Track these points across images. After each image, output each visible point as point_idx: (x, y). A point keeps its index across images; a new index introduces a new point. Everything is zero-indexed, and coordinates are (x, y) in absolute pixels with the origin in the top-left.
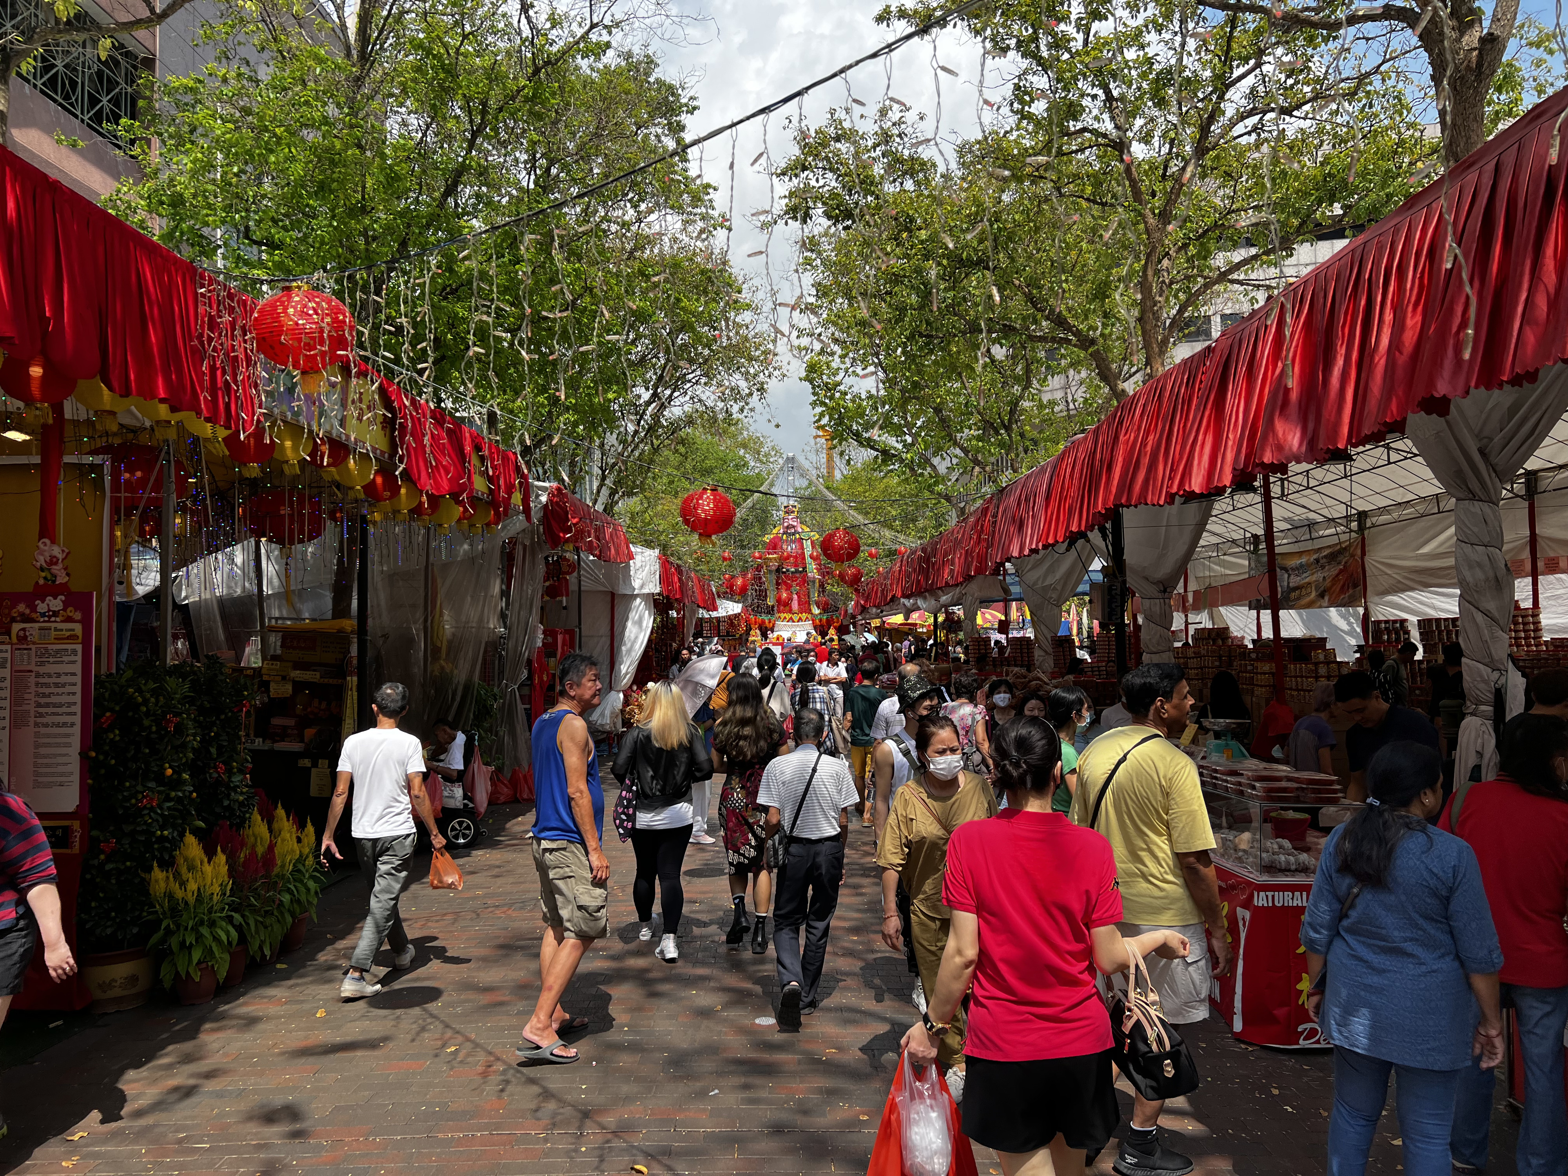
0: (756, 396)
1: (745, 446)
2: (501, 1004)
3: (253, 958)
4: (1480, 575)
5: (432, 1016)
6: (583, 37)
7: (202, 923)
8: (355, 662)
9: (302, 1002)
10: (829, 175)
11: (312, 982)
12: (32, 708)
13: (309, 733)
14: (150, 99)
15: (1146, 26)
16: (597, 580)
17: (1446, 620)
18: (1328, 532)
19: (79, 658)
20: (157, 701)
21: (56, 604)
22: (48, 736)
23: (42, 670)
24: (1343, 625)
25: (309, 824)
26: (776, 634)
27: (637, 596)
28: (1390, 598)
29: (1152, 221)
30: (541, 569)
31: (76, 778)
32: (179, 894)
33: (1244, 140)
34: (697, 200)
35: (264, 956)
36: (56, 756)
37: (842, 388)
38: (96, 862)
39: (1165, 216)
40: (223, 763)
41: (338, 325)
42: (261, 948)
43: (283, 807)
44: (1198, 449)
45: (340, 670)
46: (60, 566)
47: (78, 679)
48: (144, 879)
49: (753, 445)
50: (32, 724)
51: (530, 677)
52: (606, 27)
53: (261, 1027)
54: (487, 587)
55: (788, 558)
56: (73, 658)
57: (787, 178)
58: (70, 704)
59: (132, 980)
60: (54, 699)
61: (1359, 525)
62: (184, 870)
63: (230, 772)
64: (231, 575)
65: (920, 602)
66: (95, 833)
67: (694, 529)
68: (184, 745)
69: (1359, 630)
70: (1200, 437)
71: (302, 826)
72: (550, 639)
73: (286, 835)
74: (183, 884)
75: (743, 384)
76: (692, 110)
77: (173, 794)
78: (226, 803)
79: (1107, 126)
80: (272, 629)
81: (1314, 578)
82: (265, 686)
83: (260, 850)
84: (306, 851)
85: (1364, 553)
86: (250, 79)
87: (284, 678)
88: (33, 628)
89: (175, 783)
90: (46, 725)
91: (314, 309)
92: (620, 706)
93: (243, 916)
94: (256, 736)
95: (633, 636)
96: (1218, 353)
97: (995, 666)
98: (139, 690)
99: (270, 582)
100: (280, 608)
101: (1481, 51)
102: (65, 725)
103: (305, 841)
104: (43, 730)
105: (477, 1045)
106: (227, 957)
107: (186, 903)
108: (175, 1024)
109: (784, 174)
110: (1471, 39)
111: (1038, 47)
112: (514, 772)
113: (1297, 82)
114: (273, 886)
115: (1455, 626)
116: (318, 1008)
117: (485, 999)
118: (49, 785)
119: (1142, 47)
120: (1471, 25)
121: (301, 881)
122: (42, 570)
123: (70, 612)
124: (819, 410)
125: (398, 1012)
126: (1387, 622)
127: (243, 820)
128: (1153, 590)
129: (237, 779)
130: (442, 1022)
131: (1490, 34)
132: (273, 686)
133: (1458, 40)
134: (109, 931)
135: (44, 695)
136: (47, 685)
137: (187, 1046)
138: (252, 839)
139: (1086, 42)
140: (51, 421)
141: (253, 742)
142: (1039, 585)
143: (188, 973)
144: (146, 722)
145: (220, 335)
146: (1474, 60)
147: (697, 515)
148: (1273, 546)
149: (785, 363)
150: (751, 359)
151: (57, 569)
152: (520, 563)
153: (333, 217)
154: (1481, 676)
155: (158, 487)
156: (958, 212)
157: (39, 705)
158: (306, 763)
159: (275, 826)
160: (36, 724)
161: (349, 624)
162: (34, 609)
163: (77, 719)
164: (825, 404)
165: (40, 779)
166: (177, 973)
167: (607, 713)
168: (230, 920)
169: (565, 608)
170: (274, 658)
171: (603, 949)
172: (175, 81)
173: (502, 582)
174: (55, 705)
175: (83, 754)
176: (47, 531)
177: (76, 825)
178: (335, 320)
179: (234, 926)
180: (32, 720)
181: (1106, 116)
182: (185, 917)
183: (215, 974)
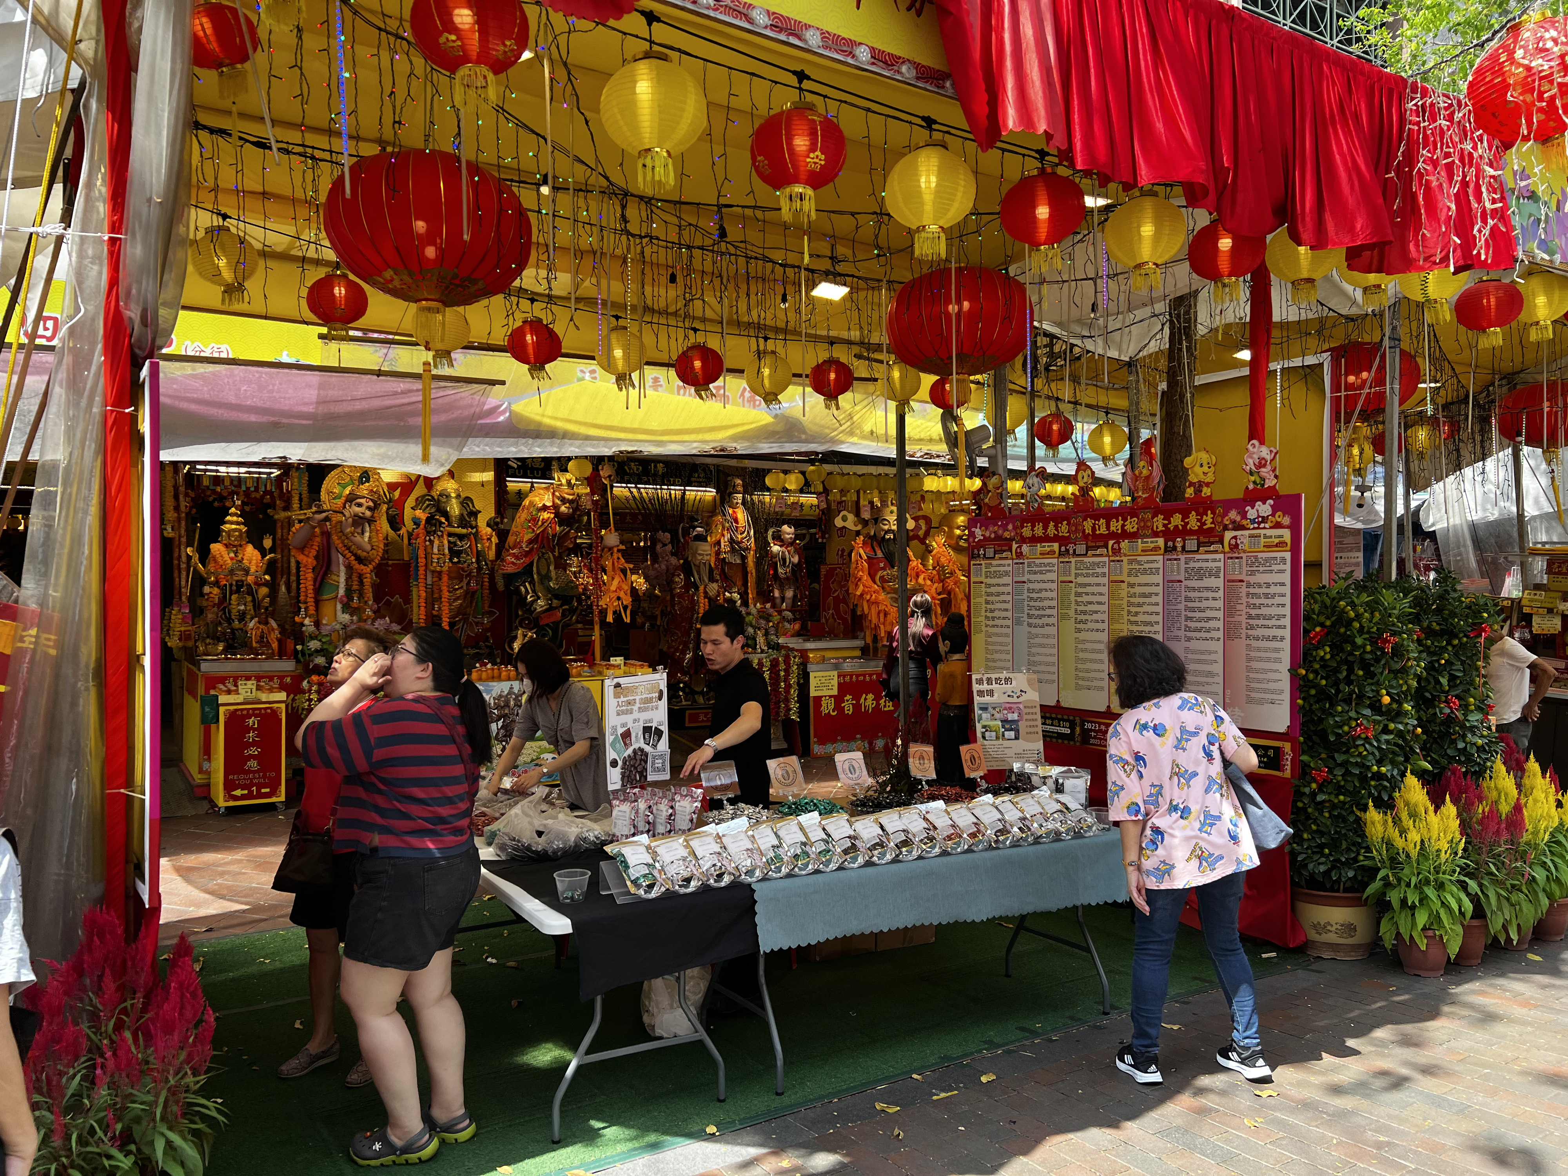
3: (1495, 939)
7: (1427, 882)
12: (1243, 619)
19: (1288, 567)
20: (1372, 617)
21: (1264, 509)
22: (1259, 649)
23: (1252, 579)
31: (1287, 697)
32: (1399, 843)
36: (1266, 671)
38: (1308, 790)
40: (1458, 697)
42: (1505, 927)
43: (1538, 760)
46: (1269, 468)
47: (1287, 590)
48: (1358, 818)
50: (1243, 636)
56: (1282, 567)
58: (1280, 617)
59: (1350, 929)
60: (1264, 611)
62: (1404, 816)
66: (1305, 758)
68: (1404, 671)
71: (1562, 788)
73: (1539, 794)
74: (1403, 832)
77: (1392, 726)
78: (1461, 745)
80: (1534, 553)
83: (1505, 808)
88: (1243, 536)
89: (1395, 714)
90: (1257, 638)
93: (1481, 885)
98: (1351, 603)
99: (1534, 503)
102: (1275, 638)
104: (1254, 643)
106: (1459, 930)
107: (1408, 856)
108: (1395, 994)
114: (1521, 855)
118: (1261, 702)
122: (1251, 473)
123: (1279, 517)
127: (1483, 769)
129: (1474, 717)
134: (1322, 868)
135: (1255, 606)
136: (1257, 596)
138: (1494, 794)
143: (1411, 936)
144: (1359, 641)
151: (1265, 472)
157: (1250, 617)
159: (1526, 781)
160: (1248, 637)
162: (1244, 515)
163: (1287, 633)
165: (1253, 695)
166: (1399, 935)
168: (1464, 886)
170: (1538, 587)
174: (1266, 617)
175: (1293, 670)
176: (1256, 431)
177: (1287, 747)
179: (1468, 894)
180: (1244, 631)
182: (1407, 871)
183: (1444, 946)
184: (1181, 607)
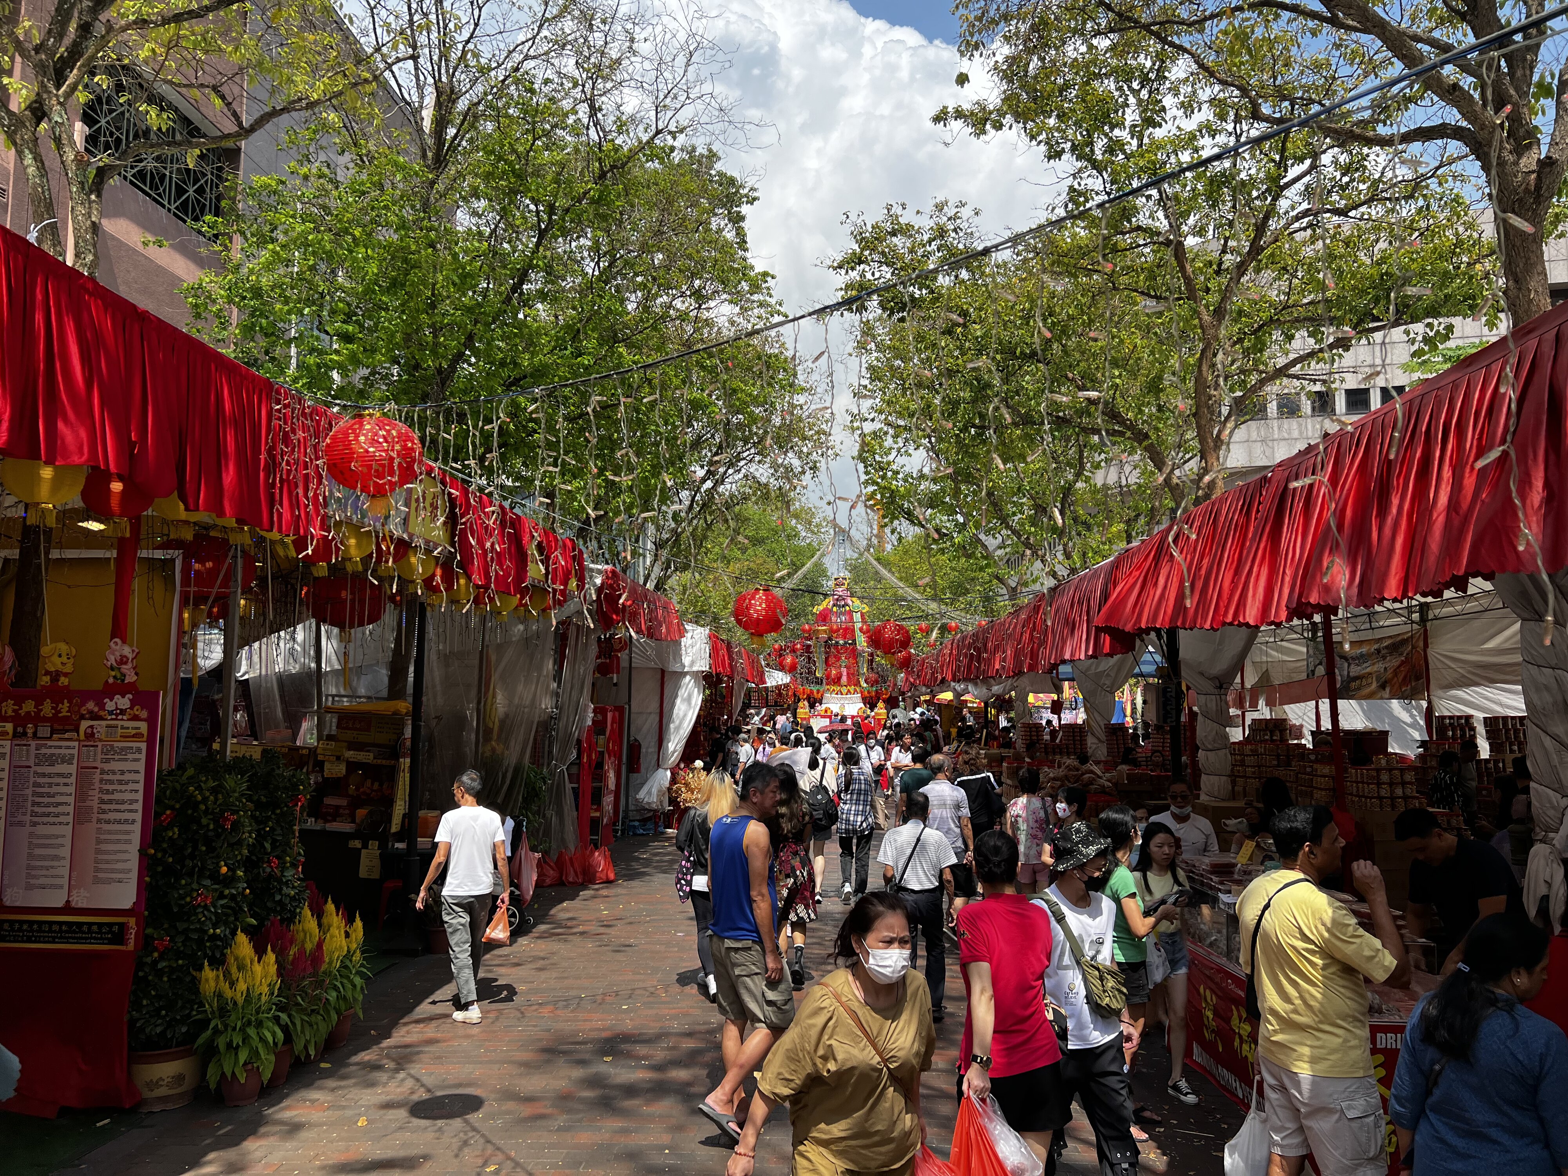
0: (808, 474)
1: (796, 516)
2: (542, 1117)
3: (298, 1058)
4: (1548, 698)
5: (474, 1129)
6: (648, 142)
7: (249, 1023)
8: (408, 743)
9: (344, 1108)
10: (884, 268)
11: (355, 1085)
12: (95, 804)
13: (361, 813)
14: (233, 199)
15: (1200, 131)
16: (648, 658)
17: (1513, 718)
18: (1388, 622)
19: (143, 756)
20: (216, 799)
21: (124, 702)
22: (109, 832)
23: (107, 767)
24: (1405, 717)
25: (358, 919)
26: (824, 706)
27: (687, 673)
28: (1454, 692)
29: (1206, 318)
30: (594, 649)
31: (134, 875)
32: (228, 993)
33: (1298, 236)
34: (755, 288)
35: (308, 1055)
36: (116, 852)
37: (894, 467)
38: (149, 960)
39: (1219, 313)
40: (278, 857)
41: (407, 453)
42: (306, 1048)
43: (334, 902)
44: (1252, 580)
45: (394, 753)
46: (130, 665)
47: (141, 777)
48: (195, 978)
49: (806, 517)
50: (94, 820)
51: (579, 756)
52: (670, 133)
53: (304, 1134)
54: (540, 668)
55: (838, 630)
56: (137, 756)
57: (843, 272)
58: (132, 802)
59: (179, 1079)
60: (116, 796)
61: (1421, 616)
62: (234, 970)
63: (284, 869)
64: (292, 652)
65: (970, 688)
66: (149, 931)
67: (746, 627)
68: (240, 843)
69: (1422, 723)
70: (1255, 569)
71: (350, 921)
72: (600, 717)
73: (334, 931)
74: (232, 984)
75: (796, 463)
76: (752, 201)
77: (227, 892)
78: (278, 898)
79: (1162, 223)
80: (328, 710)
81: (1375, 668)
82: (320, 765)
83: (309, 946)
84: (354, 946)
85: (1426, 645)
86: (331, 181)
87: (338, 758)
88: (100, 726)
89: (230, 880)
90: (108, 822)
91: (384, 437)
92: (667, 784)
93: (290, 1016)
94: (309, 815)
95: (681, 714)
96: (1274, 484)
97: (1047, 753)
98: (198, 788)
99: (328, 661)
100: (337, 686)
101: (1539, 173)
102: (126, 821)
103: (353, 936)
104: (107, 827)
105: (517, 1164)
106: (272, 1058)
107: (235, 1003)
108: (220, 1128)
109: (840, 267)
110: (1529, 161)
111: (1092, 151)
112: (561, 855)
113: (1352, 180)
114: (319, 984)
115: (1522, 724)
116: (360, 1115)
117: (527, 1110)
118: (109, 881)
119: (1196, 150)
120: (1529, 147)
121: (348, 978)
122: (112, 668)
123: (137, 710)
124: (871, 489)
125: (440, 1123)
126: (1450, 718)
127: (294, 915)
128: (1209, 686)
129: (289, 874)
130: (483, 1136)
131: (1548, 157)
132: (327, 766)
133: (1516, 163)
134: (159, 1030)
135: (108, 792)
136: (111, 782)
137: (230, 1154)
138: (302, 934)
139: (1140, 145)
140: (128, 535)
141: (306, 822)
142: (1092, 671)
143: (233, 1073)
144: (204, 821)
145: (293, 451)
146: (1532, 183)
147: (749, 616)
148: (1331, 634)
149: (838, 442)
150: (804, 438)
151: (126, 668)
152: (573, 643)
153: (403, 312)
154: (1550, 802)
155: (225, 583)
156: (1012, 308)
157: (102, 802)
158: (357, 844)
159: (325, 920)
160: (99, 821)
161: (404, 706)
162: (102, 707)
163: (138, 817)
164: (877, 484)
165: (100, 875)
166: (223, 1074)
167: (654, 791)
168: (277, 1019)
169: (615, 685)
170: (330, 738)
171: (645, 1058)
172: (259, 180)
173: (555, 663)
174: (118, 802)
175: (142, 852)
176: (119, 630)
177: (132, 921)
178: (405, 447)
179: (279, 1025)
180: (95, 816)
181: (1160, 214)
182: (233, 1017)
183: (260, 1075)
184: (29, 792)
